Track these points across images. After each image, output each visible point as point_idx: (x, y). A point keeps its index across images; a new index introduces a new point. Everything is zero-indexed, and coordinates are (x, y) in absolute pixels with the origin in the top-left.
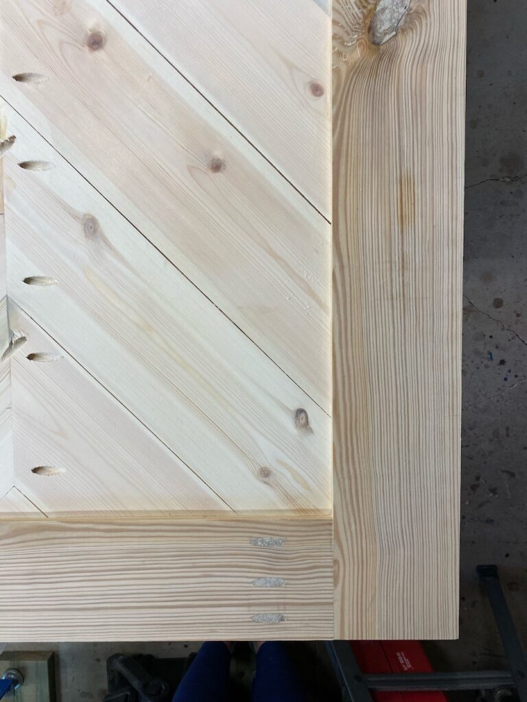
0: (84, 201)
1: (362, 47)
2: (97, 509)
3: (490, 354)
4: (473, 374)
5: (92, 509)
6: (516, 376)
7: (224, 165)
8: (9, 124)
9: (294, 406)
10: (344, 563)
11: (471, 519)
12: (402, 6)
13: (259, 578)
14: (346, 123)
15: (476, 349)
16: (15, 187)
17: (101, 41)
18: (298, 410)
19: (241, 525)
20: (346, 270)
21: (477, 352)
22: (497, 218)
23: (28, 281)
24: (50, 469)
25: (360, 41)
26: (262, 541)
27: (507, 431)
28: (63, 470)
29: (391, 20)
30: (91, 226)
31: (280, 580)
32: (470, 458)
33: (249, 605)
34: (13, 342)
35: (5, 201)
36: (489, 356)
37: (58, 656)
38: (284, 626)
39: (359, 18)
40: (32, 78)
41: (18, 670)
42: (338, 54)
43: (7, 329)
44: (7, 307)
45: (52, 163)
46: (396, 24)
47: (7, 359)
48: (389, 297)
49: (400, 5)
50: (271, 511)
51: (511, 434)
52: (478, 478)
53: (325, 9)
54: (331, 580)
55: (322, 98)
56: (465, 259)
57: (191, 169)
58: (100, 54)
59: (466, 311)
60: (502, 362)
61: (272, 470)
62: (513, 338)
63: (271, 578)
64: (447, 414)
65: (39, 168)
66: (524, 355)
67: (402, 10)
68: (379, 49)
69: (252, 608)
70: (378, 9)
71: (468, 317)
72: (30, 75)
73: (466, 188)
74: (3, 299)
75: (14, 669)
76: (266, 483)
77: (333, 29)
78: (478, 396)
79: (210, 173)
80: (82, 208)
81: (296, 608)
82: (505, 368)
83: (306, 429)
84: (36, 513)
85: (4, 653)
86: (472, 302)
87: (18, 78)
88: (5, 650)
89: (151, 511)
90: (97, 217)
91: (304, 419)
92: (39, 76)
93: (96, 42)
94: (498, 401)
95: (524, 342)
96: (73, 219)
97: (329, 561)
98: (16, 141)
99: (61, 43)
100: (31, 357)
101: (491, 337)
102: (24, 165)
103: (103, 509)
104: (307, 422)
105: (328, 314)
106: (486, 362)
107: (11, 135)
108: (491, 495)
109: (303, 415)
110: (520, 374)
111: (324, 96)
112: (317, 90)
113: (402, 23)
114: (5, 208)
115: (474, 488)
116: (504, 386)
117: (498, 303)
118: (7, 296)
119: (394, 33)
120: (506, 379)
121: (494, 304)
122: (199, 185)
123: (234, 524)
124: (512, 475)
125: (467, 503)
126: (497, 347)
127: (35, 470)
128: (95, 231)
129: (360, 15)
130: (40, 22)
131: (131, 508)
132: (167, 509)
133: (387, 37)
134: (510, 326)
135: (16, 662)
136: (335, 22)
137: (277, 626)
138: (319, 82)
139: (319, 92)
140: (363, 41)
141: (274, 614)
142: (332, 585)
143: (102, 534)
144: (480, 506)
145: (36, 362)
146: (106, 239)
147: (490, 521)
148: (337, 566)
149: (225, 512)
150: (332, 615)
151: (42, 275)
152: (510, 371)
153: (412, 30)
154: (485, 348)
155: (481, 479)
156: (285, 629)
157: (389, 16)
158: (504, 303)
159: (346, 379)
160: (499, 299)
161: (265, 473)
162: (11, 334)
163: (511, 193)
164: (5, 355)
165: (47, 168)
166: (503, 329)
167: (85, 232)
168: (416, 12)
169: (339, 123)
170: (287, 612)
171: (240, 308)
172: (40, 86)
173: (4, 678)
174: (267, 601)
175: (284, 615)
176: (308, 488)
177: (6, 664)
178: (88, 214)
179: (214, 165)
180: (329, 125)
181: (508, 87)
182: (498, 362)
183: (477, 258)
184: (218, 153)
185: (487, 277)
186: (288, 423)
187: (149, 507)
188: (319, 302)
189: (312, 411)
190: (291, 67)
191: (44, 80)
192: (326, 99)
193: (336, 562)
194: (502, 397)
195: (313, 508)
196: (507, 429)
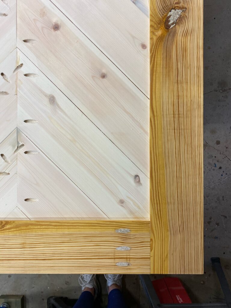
0: (50, 90)
1: (162, 30)
2: (51, 217)
3: (215, 164)
4: (208, 173)
5: (50, 217)
6: (226, 174)
7: (107, 76)
8: (20, 59)
9: (134, 174)
10: (155, 240)
11: (208, 237)
12: (178, 14)
13: (119, 247)
14: (156, 59)
15: (209, 162)
16: (22, 84)
17: (59, 27)
18: (136, 176)
19: (112, 223)
20: (156, 118)
21: (209, 164)
22: (217, 106)
23: (26, 121)
24: (32, 200)
25: (161, 28)
26: (120, 231)
27: (223, 198)
28: (37, 200)
29: (173, 20)
30: (52, 100)
31: (128, 247)
32: (207, 210)
33: (115, 258)
34: (19, 146)
35: (18, 89)
36: (215, 165)
37: (25, 297)
38: (129, 268)
39: (161, 19)
40: (31, 41)
41: (7, 303)
42: (152, 33)
43: (17, 141)
44: (17, 132)
45: (37, 74)
46: (175, 21)
47: (16, 153)
48: (173, 128)
49: (177, 14)
50: (124, 218)
51: (225, 199)
52: (211, 219)
53: (147, 15)
54: (149, 248)
55: (146, 50)
56: (204, 124)
57: (93, 77)
58: (58, 32)
59: (205, 146)
60: (220, 168)
61: (125, 201)
62: (225, 158)
63: (124, 247)
64: (197, 177)
65: (32, 76)
66: (230, 165)
67: (178, 16)
68: (168, 31)
69: (116, 260)
70: (168, 16)
71: (205, 148)
72: (30, 40)
73: (204, 94)
74: (15, 128)
75: (6, 303)
76: (122, 206)
77: (150, 23)
78: (210, 182)
79: (101, 79)
80: (49, 92)
81: (134, 260)
82: (221, 170)
83: (139, 183)
84: (25, 218)
85: (2, 296)
86: (207, 142)
87: (25, 41)
88: (2, 294)
89: (74, 218)
90: (55, 96)
91: (138, 179)
92: (34, 40)
93: (56, 27)
94: (219, 185)
95: (229, 159)
96: (45, 97)
97: (149, 240)
98: (23, 65)
99: (42, 28)
100: (26, 153)
101: (215, 157)
102: (26, 75)
103: (53, 217)
104: (139, 181)
105: (148, 136)
106: (213, 168)
107: (21, 63)
108: (217, 226)
109: (138, 178)
110: (228, 173)
111: (147, 49)
112: (144, 46)
113: (178, 21)
114: (18, 92)
115: (209, 223)
116: (221, 178)
117: (218, 143)
118: (17, 128)
119: (175, 25)
120: (222, 175)
121: (216, 143)
122: (96, 83)
123: (108, 223)
124: (226, 217)
125: (206, 229)
126: (218, 161)
127: (26, 200)
128: (54, 101)
129: (161, 18)
130: (34, 20)
131: (65, 216)
132: (81, 217)
133: (172, 26)
134: (223, 152)
135: (7, 299)
136: (151, 20)
137: (127, 268)
138: (145, 44)
139: (145, 48)
140: (162, 28)
141: (125, 262)
142: (150, 250)
143: (53, 227)
144: (212, 231)
145: (28, 155)
146: (59, 105)
147: (216, 238)
148: (152, 242)
149: (105, 218)
150: (150, 263)
151: (31, 119)
152: (223, 172)
153: (182, 24)
154: (213, 162)
155: (212, 219)
156: (130, 269)
157: (172, 18)
158: (221, 143)
159: (156, 162)
160: (218, 141)
161: (122, 202)
162: (18, 143)
163: (223, 96)
164: (15, 152)
165: (35, 76)
166: (220, 154)
167: (50, 102)
168: (183, 17)
169: (153, 59)
170: (131, 261)
171: (112, 133)
172: (33, 44)
173: (1, 307)
174: (122, 257)
175: (130, 263)
176: (140, 208)
177: (3, 300)
178: (51, 95)
179: (103, 76)
180: (149, 60)
181: (220, 53)
182: (219, 168)
183: (209, 123)
184: (104, 71)
185: (213, 132)
186: (132, 181)
187: (73, 216)
188: (144, 131)
189: (141, 176)
190: (134, 37)
191: (35, 42)
192: (147, 50)
193: (151, 240)
194: (220, 183)
195: (141, 217)
196: (223, 197)
